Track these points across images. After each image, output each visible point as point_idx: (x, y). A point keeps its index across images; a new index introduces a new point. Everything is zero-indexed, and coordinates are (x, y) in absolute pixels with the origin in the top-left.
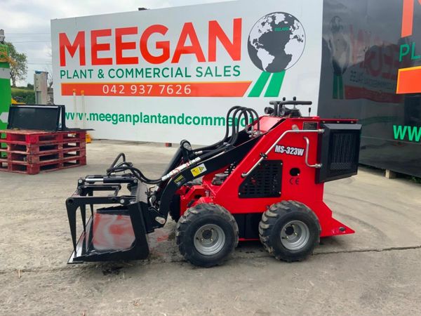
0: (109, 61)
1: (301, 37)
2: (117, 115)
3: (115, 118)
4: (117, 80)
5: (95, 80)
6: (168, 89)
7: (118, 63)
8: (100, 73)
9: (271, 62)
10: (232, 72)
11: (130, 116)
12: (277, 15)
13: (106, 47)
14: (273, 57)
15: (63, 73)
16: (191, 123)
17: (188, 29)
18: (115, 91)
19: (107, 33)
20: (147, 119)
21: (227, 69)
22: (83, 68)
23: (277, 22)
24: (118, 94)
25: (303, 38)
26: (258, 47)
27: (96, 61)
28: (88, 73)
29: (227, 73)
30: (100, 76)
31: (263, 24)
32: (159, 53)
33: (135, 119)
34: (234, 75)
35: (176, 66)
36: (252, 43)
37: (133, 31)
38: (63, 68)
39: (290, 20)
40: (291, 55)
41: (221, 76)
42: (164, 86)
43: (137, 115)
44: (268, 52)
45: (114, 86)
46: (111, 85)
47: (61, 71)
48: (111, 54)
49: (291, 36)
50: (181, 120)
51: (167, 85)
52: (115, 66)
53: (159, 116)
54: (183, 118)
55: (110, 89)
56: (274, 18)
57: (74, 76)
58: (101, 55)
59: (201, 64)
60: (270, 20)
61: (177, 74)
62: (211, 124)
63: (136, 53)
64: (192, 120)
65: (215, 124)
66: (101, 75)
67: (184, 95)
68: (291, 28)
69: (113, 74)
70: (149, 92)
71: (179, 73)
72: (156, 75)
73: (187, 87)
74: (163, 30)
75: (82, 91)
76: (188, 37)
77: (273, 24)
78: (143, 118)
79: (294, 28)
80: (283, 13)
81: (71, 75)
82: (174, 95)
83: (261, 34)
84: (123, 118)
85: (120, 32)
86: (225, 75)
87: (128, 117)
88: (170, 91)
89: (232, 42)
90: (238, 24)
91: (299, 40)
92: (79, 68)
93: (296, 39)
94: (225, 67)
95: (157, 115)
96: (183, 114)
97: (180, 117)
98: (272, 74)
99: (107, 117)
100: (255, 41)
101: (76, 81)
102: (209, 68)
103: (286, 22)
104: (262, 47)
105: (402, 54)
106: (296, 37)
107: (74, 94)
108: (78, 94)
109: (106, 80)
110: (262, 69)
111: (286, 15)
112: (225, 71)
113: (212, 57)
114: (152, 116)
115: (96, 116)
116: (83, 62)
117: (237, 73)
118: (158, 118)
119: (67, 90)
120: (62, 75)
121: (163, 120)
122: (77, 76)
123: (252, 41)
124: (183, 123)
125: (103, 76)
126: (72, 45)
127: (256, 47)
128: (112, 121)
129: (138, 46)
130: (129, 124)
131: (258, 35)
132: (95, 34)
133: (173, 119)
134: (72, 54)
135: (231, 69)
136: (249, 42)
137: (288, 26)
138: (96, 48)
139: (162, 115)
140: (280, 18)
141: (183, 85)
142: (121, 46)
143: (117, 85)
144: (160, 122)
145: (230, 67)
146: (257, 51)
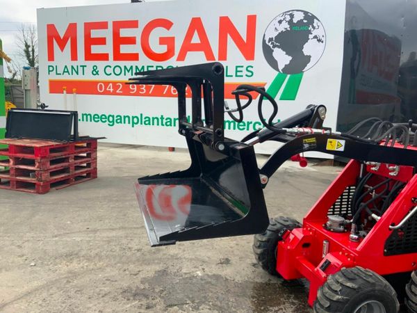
0: (104, 57)
1: (321, 37)
2: (113, 116)
3: (111, 119)
4: (113, 78)
5: (88, 77)
6: (172, 89)
7: (115, 59)
8: (94, 70)
9: (288, 63)
10: (245, 72)
11: (129, 117)
12: (295, 13)
13: (102, 41)
14: (290, 58)
15: (51, 69)
17: (196, 25)
18: (112, 90)
19: (103, 25)
20: (149, 121)
21: (239, 69)
22: (75, 64)
23: (295, 21)
24: (114, 93)
25: (323, 39)
26: (274, 46)
27: (89, 56)
28: (80, 69)
29: (239, 74)
30: (94, 73)
31: (280, 22)
32: (162, 49)
33: (135, 121)
34: (247, 75)
35: (181, 64)
36: (267, 42)
37: (134, 24)
38: (51, 63)
39: (310, 18)
40: (310, 57)
41: (232, 76)
42: (167, 86)
43: (136, 117)
44: (285, 53)
45: (111, 84)
46: (106, 84)
47: (49, 66)
48: (108, 49)
49: (311, 36)
52: (111, 62)
53: (162, 118)
55: (106, 87)
56: (292, 16)
57: (64, 72)
58: (95, 49)
60: (288, 18)
63: (136, 48)
66: (95, 71)
67: (190, 96)
68: (310, 28)
69: (109, 70)
70: (150, 92)
74: (167, 24)
75: (74, 90)
76: (196, 33)
77: (290, 22)
78: (144, 120)
79: (314, 28)
80: (302, 11)
81: (60, 71)
83: (277, 33)
84: (120, 119)
85: (118, 25)
86: (236, 76)
87: (127, 119)
88: (174, 91)
89: (245, 39)
90: (252, 20)
91: (319, 41)
92: (70, 63)
93: (316, 40)
94: (237, 67)
95: (159, 117)
96: (189, 117)
98: (289, 76)
99: (101, 118)
100: (271, 40)
101: (66, 77)
103: (305, 21)
104: (279, 47)
106: (315, 37)
107: (65, 92)
108: (69, 92)
109: (102, 77)
110: (278, 70)
111: (306, 13)
112: (237, 71)
113: (223, 56)
114: (153, 119)
115: (89, 117)
116: (74, 57)
117: (250, 74)
118: (160, 120)
119: (56, 87)
120: (49, 71)
121: (166, 123)
122: (68, 72)
123: (267, 39)
125: (97, 73)
126: (62, 37)
127: (271, 46)
128: (107, 122)
129: (138, 40)
130: (127, 126)
131: (274, 34)
132: (89, 26)
134: (62, 48)
135: (244, 69)
136: (264, 41)
137: (308, 25)
138: (90, 41)
139: (165, 117)
140: (298, 17)
142: (118, 41)
143: (114, 83)
144: (162, 125)
145: (242, 67)
146: (273, 51)
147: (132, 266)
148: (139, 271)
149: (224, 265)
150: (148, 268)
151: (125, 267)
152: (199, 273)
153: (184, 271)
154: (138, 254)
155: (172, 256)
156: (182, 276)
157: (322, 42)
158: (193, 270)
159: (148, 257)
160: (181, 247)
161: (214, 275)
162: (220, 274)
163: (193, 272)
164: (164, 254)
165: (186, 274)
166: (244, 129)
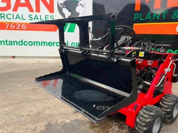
6: (11, 26)
9: (70, 15)
10: (50, 19)
14: (71, 13)
16: (27, 45)
21: (47, 17)
25: (84, 6)
26: (63, 7)
29: (47, 19)
35: (15, 13)
36: (59, 5)
40: (79, 13)
41: (43, 20)
42: (8, 24)
44: (68, 11)
49: (79, 4)
50: (21, 43)
51: (10, 24)
53: (6, 41)
54: (22, 42)
59: (31, 13)
61: (16, 18)
62: (39, 45)
64: (28, 43)
65: (42, 45)
67: (21, 29)
71: (18, 17)
72: (2, 18)
73: (23, 25)
82: (15, 29)
88: (13, 27)
89: (49, 3)
91: (82, 6)
93: (81, 6)
94: (46, 16)
95: (5, 41)
96: (22, 40)
97: (20, 41)
100: (61, 4)
102: (36, 15)
104: (65, 8)
105: (135, 18)
106: (81, 4)
113: (38, 10)
114: (1, 41)
117: (52, 19)
118: (5, 42)
121: (9, 44)
123: (59, 4)
124: (22, 45)
127: (62, 7)
131: (63, 2)
133: (15, 43)
135: (49, 17)
136: (58, 4)
139: (8, 40)
141: (21, 24)
144: (7, 45)
145: (48, 16)
146: (62, 9)
147: (30, 126)
148: (36, 128)
149: (76, 114)
150: (40, 124)
151: (26, 127)
152: (68, 121)
153: (59, 122)
154: (29, 118)
155: (48, 115)
156: (60, 125)
157: (84, 7)
158: (64, 120)
159: (35, 118)
160: (50, 109)
161: (75, 120)
162: (77, 118)
163: (64, 121)
164: (44, 115)
165: (61, 123)
166: (52, 45)
